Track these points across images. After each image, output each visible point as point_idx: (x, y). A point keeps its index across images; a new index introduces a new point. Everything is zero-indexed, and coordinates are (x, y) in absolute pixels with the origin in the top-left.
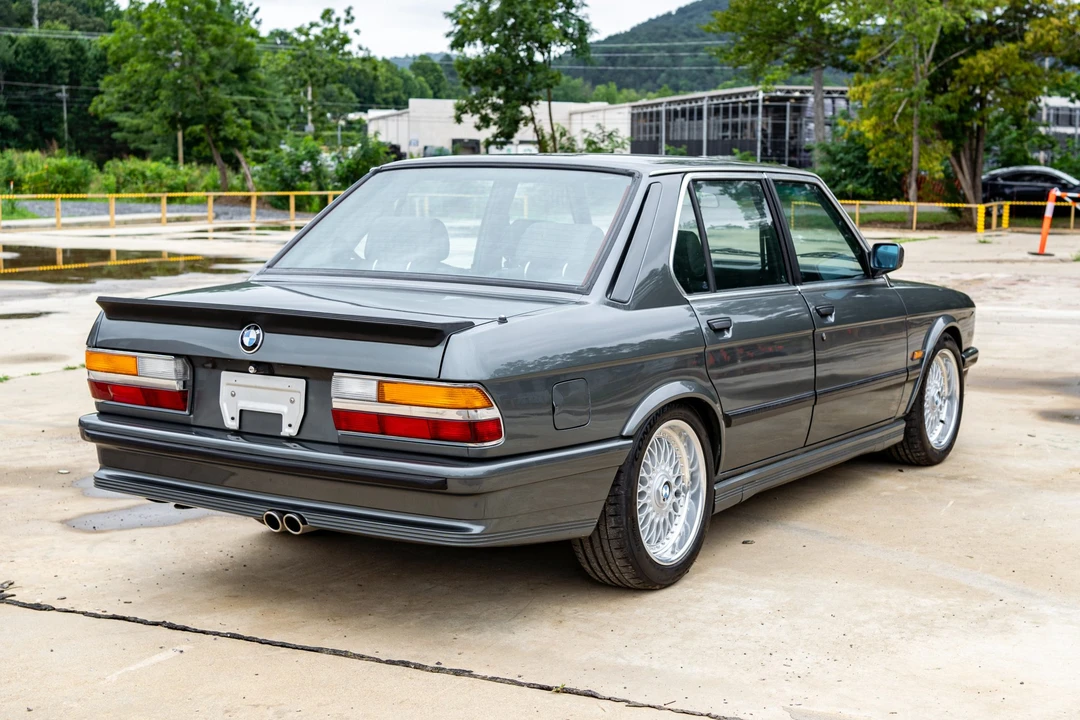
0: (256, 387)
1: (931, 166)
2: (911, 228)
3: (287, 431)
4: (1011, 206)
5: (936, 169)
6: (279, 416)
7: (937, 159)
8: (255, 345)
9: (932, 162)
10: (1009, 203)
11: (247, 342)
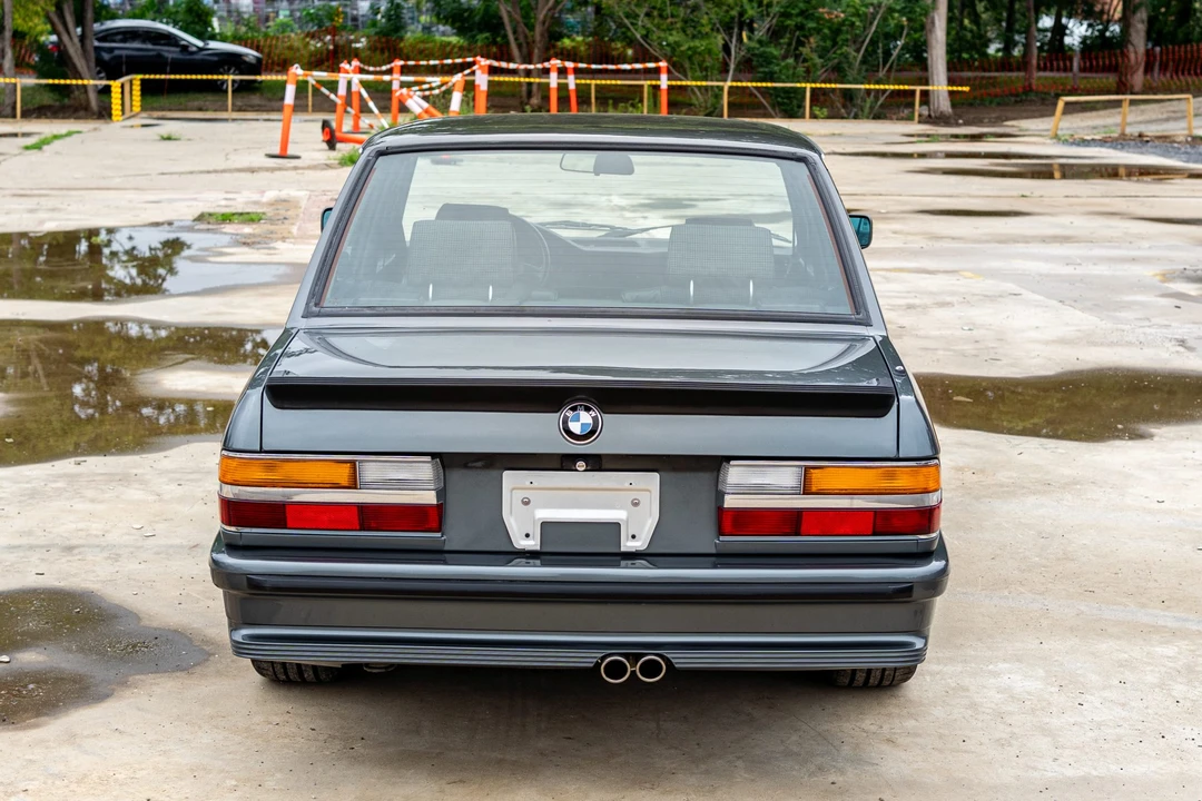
0: (570, 489)
1: (30, 24)
2: (14, 116)
3: (628, 545)
4: (143, 81)
5: (39, 28)
6: (616, 526)
7: (37, 13)
8: (592, 432)
9: (31, 20)
10: (140, 77)
11: (575, 428)
